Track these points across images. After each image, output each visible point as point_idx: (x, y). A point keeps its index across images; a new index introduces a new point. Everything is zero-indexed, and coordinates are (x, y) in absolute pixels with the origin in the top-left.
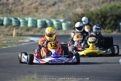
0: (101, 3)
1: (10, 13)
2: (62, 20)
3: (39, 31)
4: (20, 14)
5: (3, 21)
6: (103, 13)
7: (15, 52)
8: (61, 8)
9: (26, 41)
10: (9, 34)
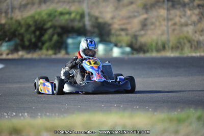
6: (38, 23)
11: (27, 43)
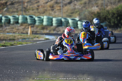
0: (117, 2)
1: (25, 11)
2: (77, 19)
3: (54, 30)
4: (35, 12)
5: (18, 19)
6: (119, 12)
7: (30, 50)
8: (76, 7)
9: (41, 39)
10: (24, 32)
11: (112, 24)
